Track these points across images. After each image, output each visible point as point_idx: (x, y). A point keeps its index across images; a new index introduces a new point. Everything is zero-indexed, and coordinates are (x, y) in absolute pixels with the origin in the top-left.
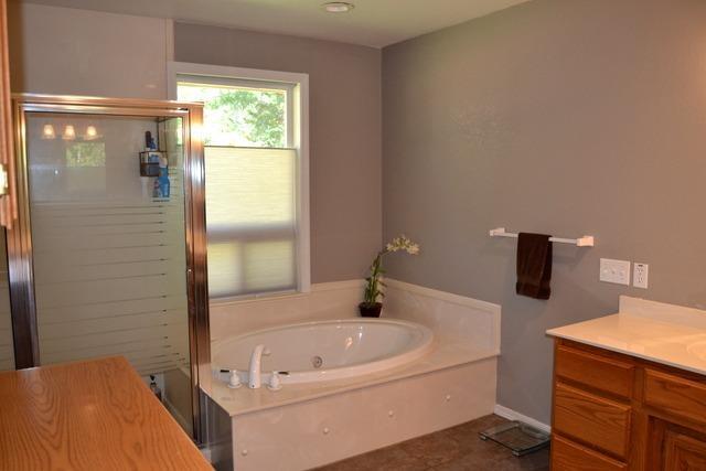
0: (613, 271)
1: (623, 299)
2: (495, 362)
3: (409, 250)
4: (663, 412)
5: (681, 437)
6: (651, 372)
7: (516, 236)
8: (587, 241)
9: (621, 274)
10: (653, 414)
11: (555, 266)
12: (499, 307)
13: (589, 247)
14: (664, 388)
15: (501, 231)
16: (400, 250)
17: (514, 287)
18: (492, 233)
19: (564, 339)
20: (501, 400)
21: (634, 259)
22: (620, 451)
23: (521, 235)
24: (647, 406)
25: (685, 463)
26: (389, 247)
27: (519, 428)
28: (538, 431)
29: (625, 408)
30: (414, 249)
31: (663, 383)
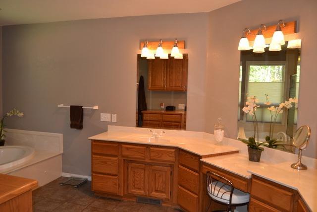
0: (105, 117)
1: (109, 126)
2: (61, 156)
3: (19, 115)
4: (127, 157)
5: (133, 164)
6: (123, 146)
7: (69, 107)
8: (96, 108)
9: (108, 118)
10: (125, 159)
11: (85, 118)
12: (62, 134)
13: (96, 110)
14: (128, 150)
15: (62, 105)
16: (14, 115)
17: (70, 125)
18: (59, 106)
19: (94, 140)
20: (64, 171)
21: (112, 113)
22: (116, 173)
23: (71, 106)
24: (123, 156)
25: (135, 172)
26: (8, 114)
27: (74, 179)
28: (81, 178)
29: (116, 159)
30: (22, 114)
31: (127, 149)
